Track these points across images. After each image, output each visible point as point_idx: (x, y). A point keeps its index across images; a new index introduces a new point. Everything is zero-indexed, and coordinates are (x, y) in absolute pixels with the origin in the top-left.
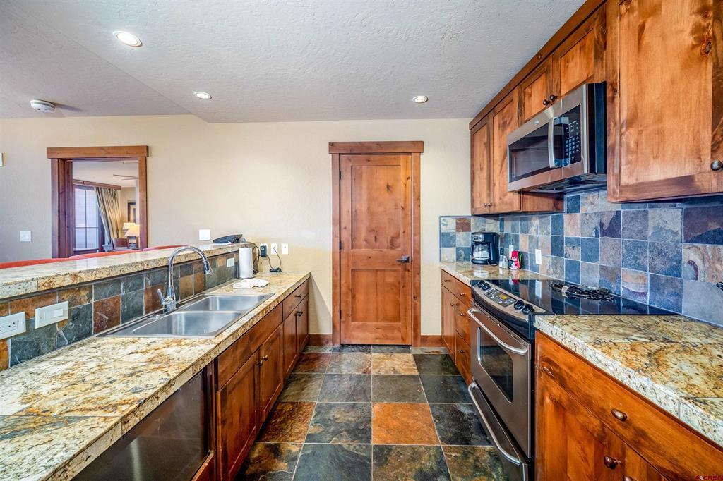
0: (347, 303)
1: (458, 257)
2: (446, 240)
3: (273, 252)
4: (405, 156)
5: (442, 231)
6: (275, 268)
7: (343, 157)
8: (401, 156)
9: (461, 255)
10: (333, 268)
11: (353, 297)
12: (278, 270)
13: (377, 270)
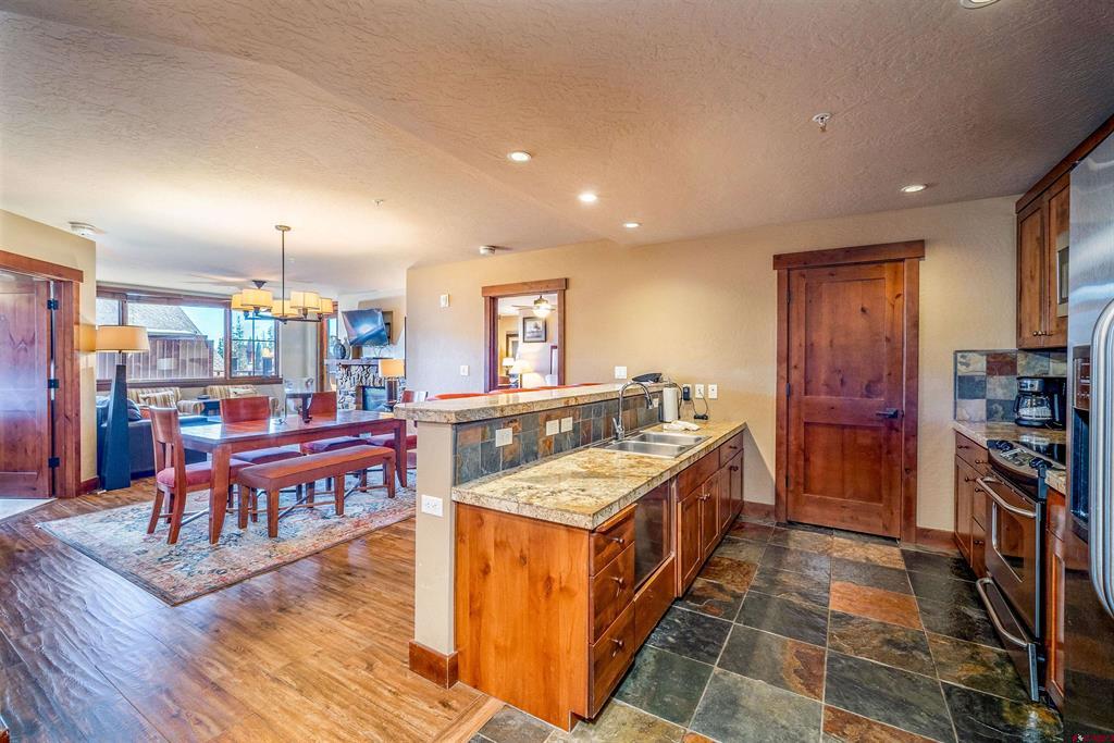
0: (797, 467)
1: (990, 415)
2: (966, 387)
3: (698, 396)
4: (893, 265)
5: (959, 374)
6: (701, 414)
7: (794, 274)
8: (886, 265)
9: (997, 412)
10: (777, 420)
11: (807, 460)
12: (704, 417)
13: (844, 427)
